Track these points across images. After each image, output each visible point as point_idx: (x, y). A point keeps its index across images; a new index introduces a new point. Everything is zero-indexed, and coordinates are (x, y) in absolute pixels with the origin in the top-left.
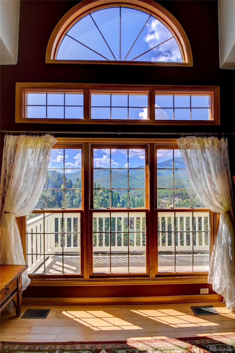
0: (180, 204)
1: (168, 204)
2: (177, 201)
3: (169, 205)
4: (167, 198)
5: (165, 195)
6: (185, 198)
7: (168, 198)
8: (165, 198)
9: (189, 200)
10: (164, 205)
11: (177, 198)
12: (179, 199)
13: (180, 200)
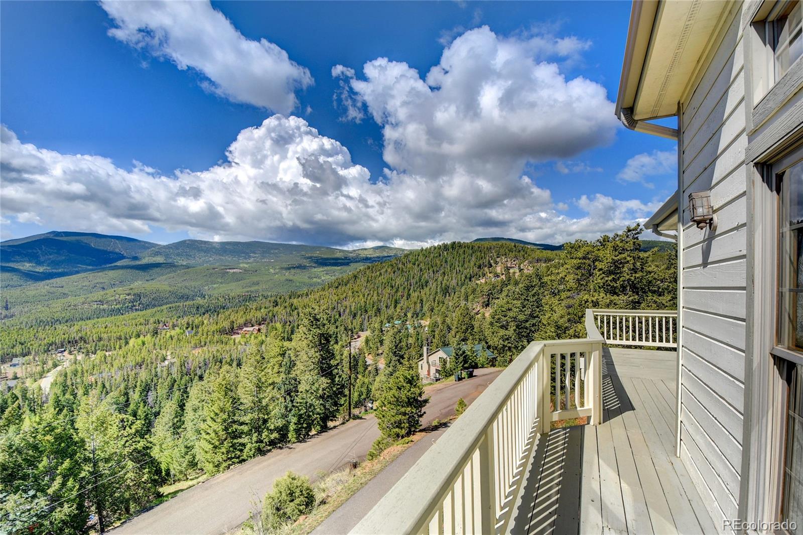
0: (79, 369)
1: (31, 376)
2: (67, 364)
3: (35, 381)
4: (26, 358)
5: (18, 349)
6: (96, 351)
7: (31, 357)
8: (15, 361)
9: (107, 354)
10: (15, 382)
11: (66, 352)
12: (72, 357)
13: (76, 360)
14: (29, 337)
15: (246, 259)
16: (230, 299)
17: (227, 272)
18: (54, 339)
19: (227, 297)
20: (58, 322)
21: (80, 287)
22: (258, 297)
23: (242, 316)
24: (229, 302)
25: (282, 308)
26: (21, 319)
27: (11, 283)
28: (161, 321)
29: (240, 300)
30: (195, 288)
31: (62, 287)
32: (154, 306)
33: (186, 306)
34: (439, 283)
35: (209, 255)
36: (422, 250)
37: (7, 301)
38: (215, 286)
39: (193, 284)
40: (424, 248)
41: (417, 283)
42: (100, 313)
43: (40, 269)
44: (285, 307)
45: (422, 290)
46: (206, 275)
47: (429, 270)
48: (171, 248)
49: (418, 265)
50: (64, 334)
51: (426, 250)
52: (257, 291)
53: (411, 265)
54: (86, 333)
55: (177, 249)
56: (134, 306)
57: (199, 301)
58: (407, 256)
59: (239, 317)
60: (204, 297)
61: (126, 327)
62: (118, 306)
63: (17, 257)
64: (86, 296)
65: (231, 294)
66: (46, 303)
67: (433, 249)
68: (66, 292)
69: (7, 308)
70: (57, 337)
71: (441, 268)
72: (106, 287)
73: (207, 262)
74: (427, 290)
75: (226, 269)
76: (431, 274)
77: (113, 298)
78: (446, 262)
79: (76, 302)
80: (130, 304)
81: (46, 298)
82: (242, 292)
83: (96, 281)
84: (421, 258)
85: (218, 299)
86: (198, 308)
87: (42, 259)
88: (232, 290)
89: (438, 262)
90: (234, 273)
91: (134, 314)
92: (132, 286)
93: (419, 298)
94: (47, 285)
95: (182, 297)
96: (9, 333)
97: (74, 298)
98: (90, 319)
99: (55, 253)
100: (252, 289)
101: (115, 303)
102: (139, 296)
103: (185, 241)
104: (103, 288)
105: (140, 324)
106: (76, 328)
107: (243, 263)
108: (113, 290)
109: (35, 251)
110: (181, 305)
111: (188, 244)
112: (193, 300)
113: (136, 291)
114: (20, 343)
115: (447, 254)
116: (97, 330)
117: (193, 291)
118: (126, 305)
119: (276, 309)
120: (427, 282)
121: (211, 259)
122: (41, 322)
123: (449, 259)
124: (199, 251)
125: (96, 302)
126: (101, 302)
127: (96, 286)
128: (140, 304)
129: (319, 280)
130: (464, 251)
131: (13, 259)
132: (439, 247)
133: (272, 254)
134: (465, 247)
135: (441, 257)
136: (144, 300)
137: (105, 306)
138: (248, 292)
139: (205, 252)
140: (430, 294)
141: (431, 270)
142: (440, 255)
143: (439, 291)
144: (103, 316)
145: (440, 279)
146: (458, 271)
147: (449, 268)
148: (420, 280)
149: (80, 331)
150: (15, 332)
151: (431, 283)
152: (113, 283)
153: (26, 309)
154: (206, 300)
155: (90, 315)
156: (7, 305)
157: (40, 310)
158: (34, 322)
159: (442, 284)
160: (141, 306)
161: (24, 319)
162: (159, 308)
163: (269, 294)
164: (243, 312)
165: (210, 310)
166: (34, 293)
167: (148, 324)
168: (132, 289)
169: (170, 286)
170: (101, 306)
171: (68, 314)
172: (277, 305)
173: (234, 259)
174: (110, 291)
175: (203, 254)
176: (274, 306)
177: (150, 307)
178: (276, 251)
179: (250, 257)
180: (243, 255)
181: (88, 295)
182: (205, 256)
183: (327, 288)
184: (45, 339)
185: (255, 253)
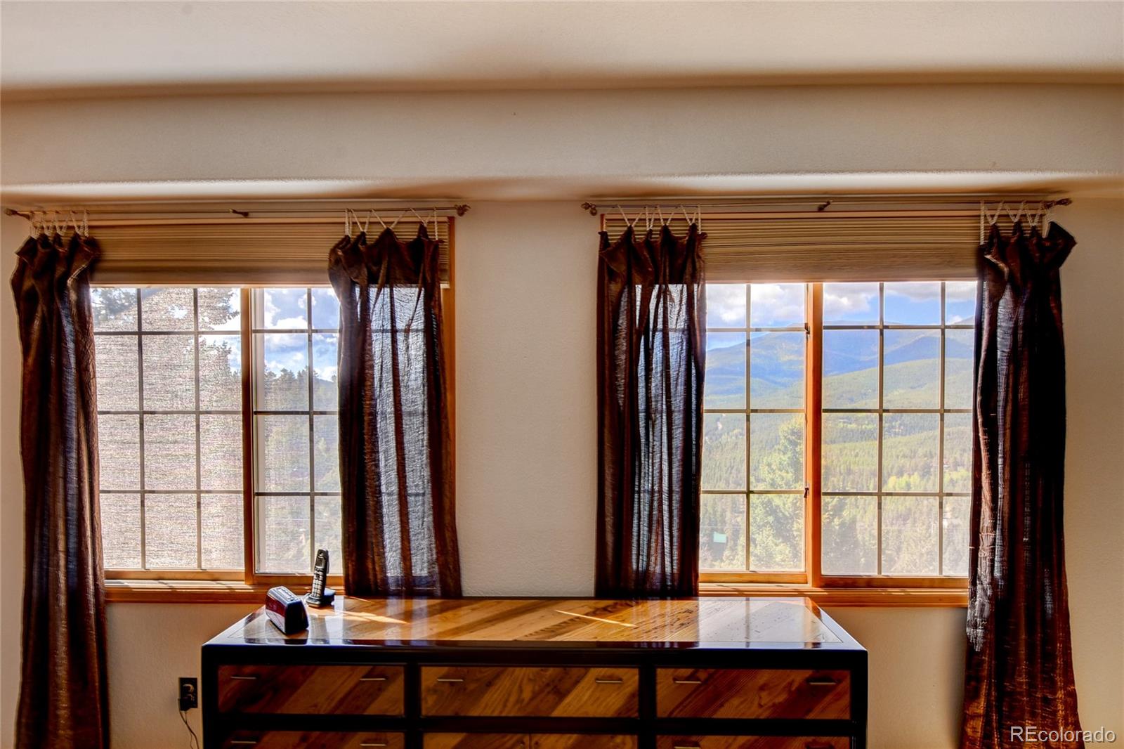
42: (847, 435)
80: (887, 425)
83: (843, 390)
98: (835, 443)
101: (866, 422)
105: (903, 456)
116: (846, 459)
126: (848, 419)
128: (900, 425)
144: (852, 440)
155: (834, 436)
160: (902, 427)
170: (849, 426)
177: (917, 430)
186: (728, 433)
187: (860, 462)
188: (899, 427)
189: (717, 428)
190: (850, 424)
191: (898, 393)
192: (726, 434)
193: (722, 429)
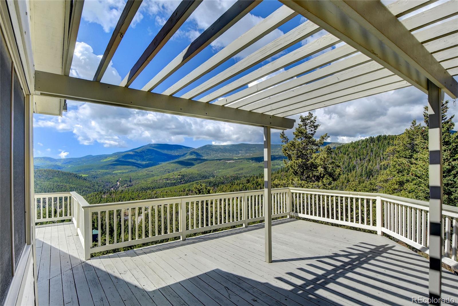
14: (136, 196)
15: (237, 154)
16: (226, 178)
17: (226, 163)
18: (145, 197)
19: (225, 177)
20: (149, 189)
21: (159, 171)
22: (242, 177)
23: (229, 188)
24: (226, 180)
25: (251, 184)
26: (135, 187)
27: (133, 170)
28: (191, 190)
29: (232, 179)
30: (210, 172)
31: (152, 171)
32: (190, 181)
33: (204, 182)
34: (364, 167)
35: (218, 153)
36: (352, 143)
37: (130, 179)
38: (220, 171)
39: (209, 169)
40: (354, 142)
41: (346, 168)
42: (166, 185)
43: (144, 163)
44: (253, 184)
45: (349, 173)
46: (215, 165)
47: (357, 158)
48: (199, 150)
49: (348, 155)
50: (149, 195)
51: (355, 143)
52: (242, 174)
53: (342, 155)
54: (158, 195)
55: (202, 150)
56: (182, 181)
57: (212, 179)
58: (339, 148)
59: (227, 189)
60: (214, 177)
61: (175, 193)
62: (174, 181)
63: (135, 157)
64: (161, 176)
65: (227, 175)
66: (145, 179)
67: (361, 142)
68: (153, 174)
69: (130, 182)
70: (146, 196)
71: (368, 156)
72: (170, 172)
73: (216, 157)
74: (353, 173)
75: (226, 161)
76: (359, 161)
77: (172, 177)
78: (372, 151)
79: (157, 179)
80: (179, 181)
81: (146, 177)
82: (234, 174)
83: (166, 168)
84: (350, 150)
85: (220, 178)
86: (210, 183)
87: (145, 158)
88: (228, 173)
89: (365, 152)
90: (230, 163)
91: (181, 185)
92: (181, 171)
93: (347, 179)
94: (146, 171)
95: (203, 177)
96: (128, 194)
97: (157, 177)
98: (162, 188)
99: (150, 154)
100: (239, 172)
101: (173, 180)
102: (183, 176)
103: (206, 145)
104: (169, 172)
105: (182, 191)
106: (155, 192)
107: (235, 157)
108: (172, 173)
109: (142, 154)
110: (202, 181)
111: (208, 147)
112: (209, 178)
113: (182, 174)
114: (132, 198)
115: (373, 145)
116: (163, 194)
117: (209, 174)
118: (178, 181)
119: (248, 185)
120: (354, 167)
121: (218, 155)
122: (142, 188)
123: (375, 149)
124: (213, 151)
125: (165, 179)
126: (167, 179)
127: (166, 171)
128: (184, 180)
129: (279, 167)
130: (389, 142)
131: (134, 158)
132: (367, 140)
133: (252, 151)
134: (389, 139)
135: (368, 148)
136: (186, 178)
137: (169, 181)
138: (237, 174)
139: (216, 151)
140: (356, 176)
141: (359, 158)
142: (367, 146)
143: (363, 173)
144: (168, 187)
145: (366, 164)
146: (382, 158)
147: (374, 156)
148: (349, 165)
149: (156, 193)
150: (131, 193)
151: (358, 168)
152: (173, 169)
153: (137, 182)
154: (214, 179)
155: (162, 185)
156: (130, 180)
157: (142, 183)
158: (140, 188)
159: (366, 168)
160: (184, 181)
161: (136, 187)
162: (192, 183)
163: (248, 175)
164: (229, 186)
165: (216, 184)
166: (141, 174)
167: (185, 191)
168: (180, 172)
169: (198, 170)
170: (167, 181)
171: (153, 185)
172: (249, 182)
173: (230, 155)
174: (171, 174)
175: (215, 152)
176: (247, 183)
177: (188, 182)
178: (254, 149)
179: (239, 153)
180: (235, 152)
181: (162, 176)
182: (216, 154)
183: (280, 171)
184: (142, 197)
185: (242, 151)
186: (122, 186)
187: (168, 194)
188: (183, 181)
189: (117, 185)
190: (168, 181)
191: (184, 170)
192: (121, 186)
193: (119, 185)
